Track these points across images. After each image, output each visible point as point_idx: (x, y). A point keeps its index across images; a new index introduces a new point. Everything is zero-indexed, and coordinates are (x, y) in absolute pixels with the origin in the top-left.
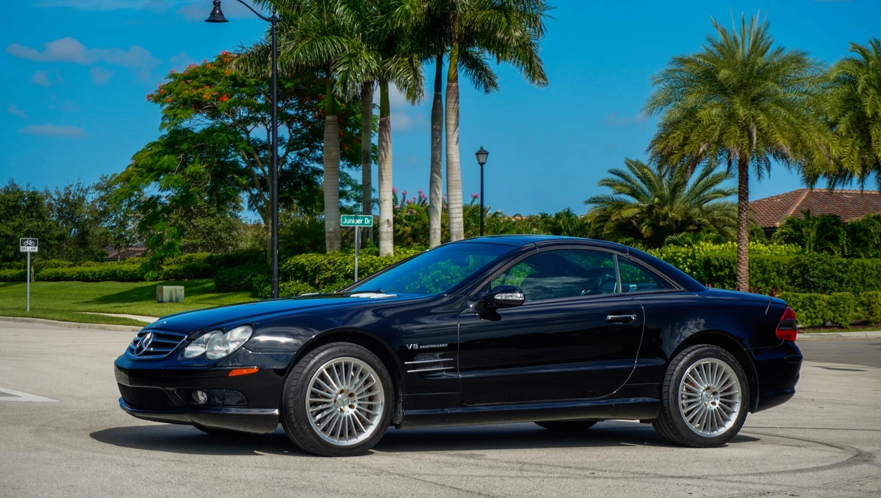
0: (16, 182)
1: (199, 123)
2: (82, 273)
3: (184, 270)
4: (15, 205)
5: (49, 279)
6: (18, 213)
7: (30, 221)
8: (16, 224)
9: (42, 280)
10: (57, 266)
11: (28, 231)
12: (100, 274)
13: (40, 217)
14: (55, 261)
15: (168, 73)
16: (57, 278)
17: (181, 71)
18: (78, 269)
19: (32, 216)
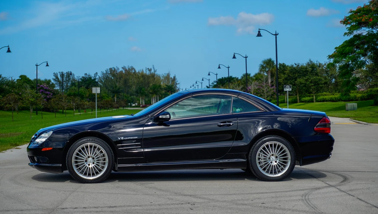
0: (312, 60)
1: (364, 31)
2: (332, 98)
3: (367, 96)
4: (306, 70)
5: (320, 101)
6: (307, 73)
7: (313, 77)
8: (306, 78)
9: (318, 101)
10: (326, 95)
11: (312, 81)
12: (338, 99)
13: (317, 74)
14: (325, 93)
15: (349, 11)
16: (324, 101)
17: (355, 9)
18: (331, 96)
19: (313, 75)
